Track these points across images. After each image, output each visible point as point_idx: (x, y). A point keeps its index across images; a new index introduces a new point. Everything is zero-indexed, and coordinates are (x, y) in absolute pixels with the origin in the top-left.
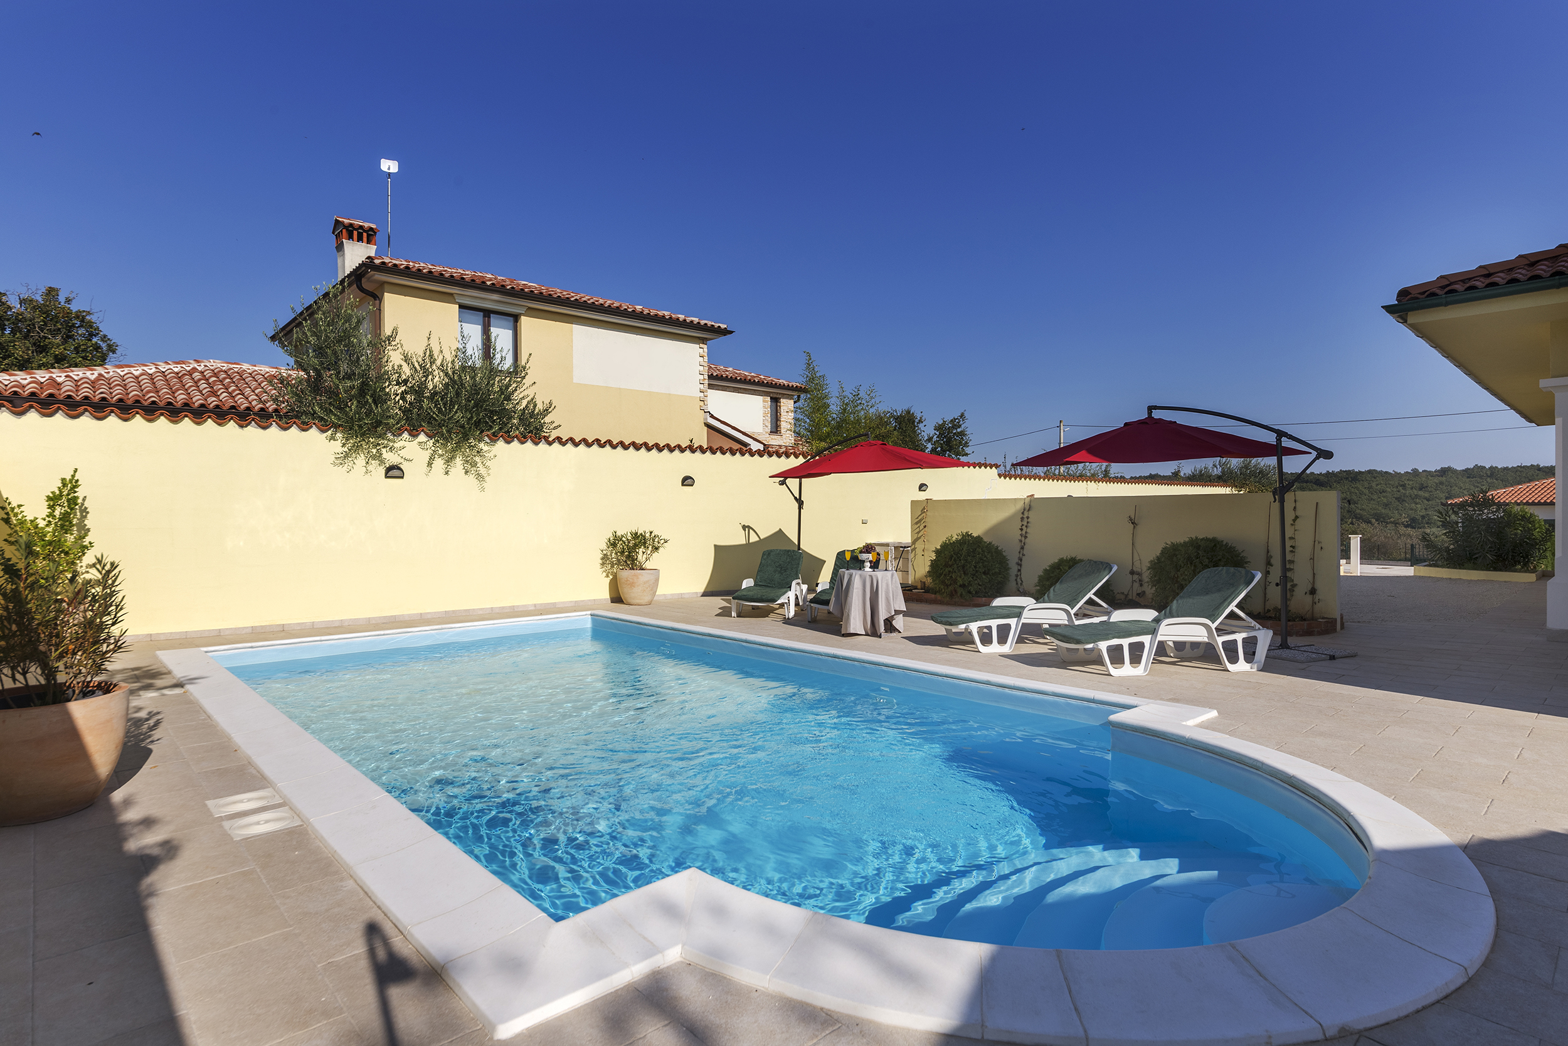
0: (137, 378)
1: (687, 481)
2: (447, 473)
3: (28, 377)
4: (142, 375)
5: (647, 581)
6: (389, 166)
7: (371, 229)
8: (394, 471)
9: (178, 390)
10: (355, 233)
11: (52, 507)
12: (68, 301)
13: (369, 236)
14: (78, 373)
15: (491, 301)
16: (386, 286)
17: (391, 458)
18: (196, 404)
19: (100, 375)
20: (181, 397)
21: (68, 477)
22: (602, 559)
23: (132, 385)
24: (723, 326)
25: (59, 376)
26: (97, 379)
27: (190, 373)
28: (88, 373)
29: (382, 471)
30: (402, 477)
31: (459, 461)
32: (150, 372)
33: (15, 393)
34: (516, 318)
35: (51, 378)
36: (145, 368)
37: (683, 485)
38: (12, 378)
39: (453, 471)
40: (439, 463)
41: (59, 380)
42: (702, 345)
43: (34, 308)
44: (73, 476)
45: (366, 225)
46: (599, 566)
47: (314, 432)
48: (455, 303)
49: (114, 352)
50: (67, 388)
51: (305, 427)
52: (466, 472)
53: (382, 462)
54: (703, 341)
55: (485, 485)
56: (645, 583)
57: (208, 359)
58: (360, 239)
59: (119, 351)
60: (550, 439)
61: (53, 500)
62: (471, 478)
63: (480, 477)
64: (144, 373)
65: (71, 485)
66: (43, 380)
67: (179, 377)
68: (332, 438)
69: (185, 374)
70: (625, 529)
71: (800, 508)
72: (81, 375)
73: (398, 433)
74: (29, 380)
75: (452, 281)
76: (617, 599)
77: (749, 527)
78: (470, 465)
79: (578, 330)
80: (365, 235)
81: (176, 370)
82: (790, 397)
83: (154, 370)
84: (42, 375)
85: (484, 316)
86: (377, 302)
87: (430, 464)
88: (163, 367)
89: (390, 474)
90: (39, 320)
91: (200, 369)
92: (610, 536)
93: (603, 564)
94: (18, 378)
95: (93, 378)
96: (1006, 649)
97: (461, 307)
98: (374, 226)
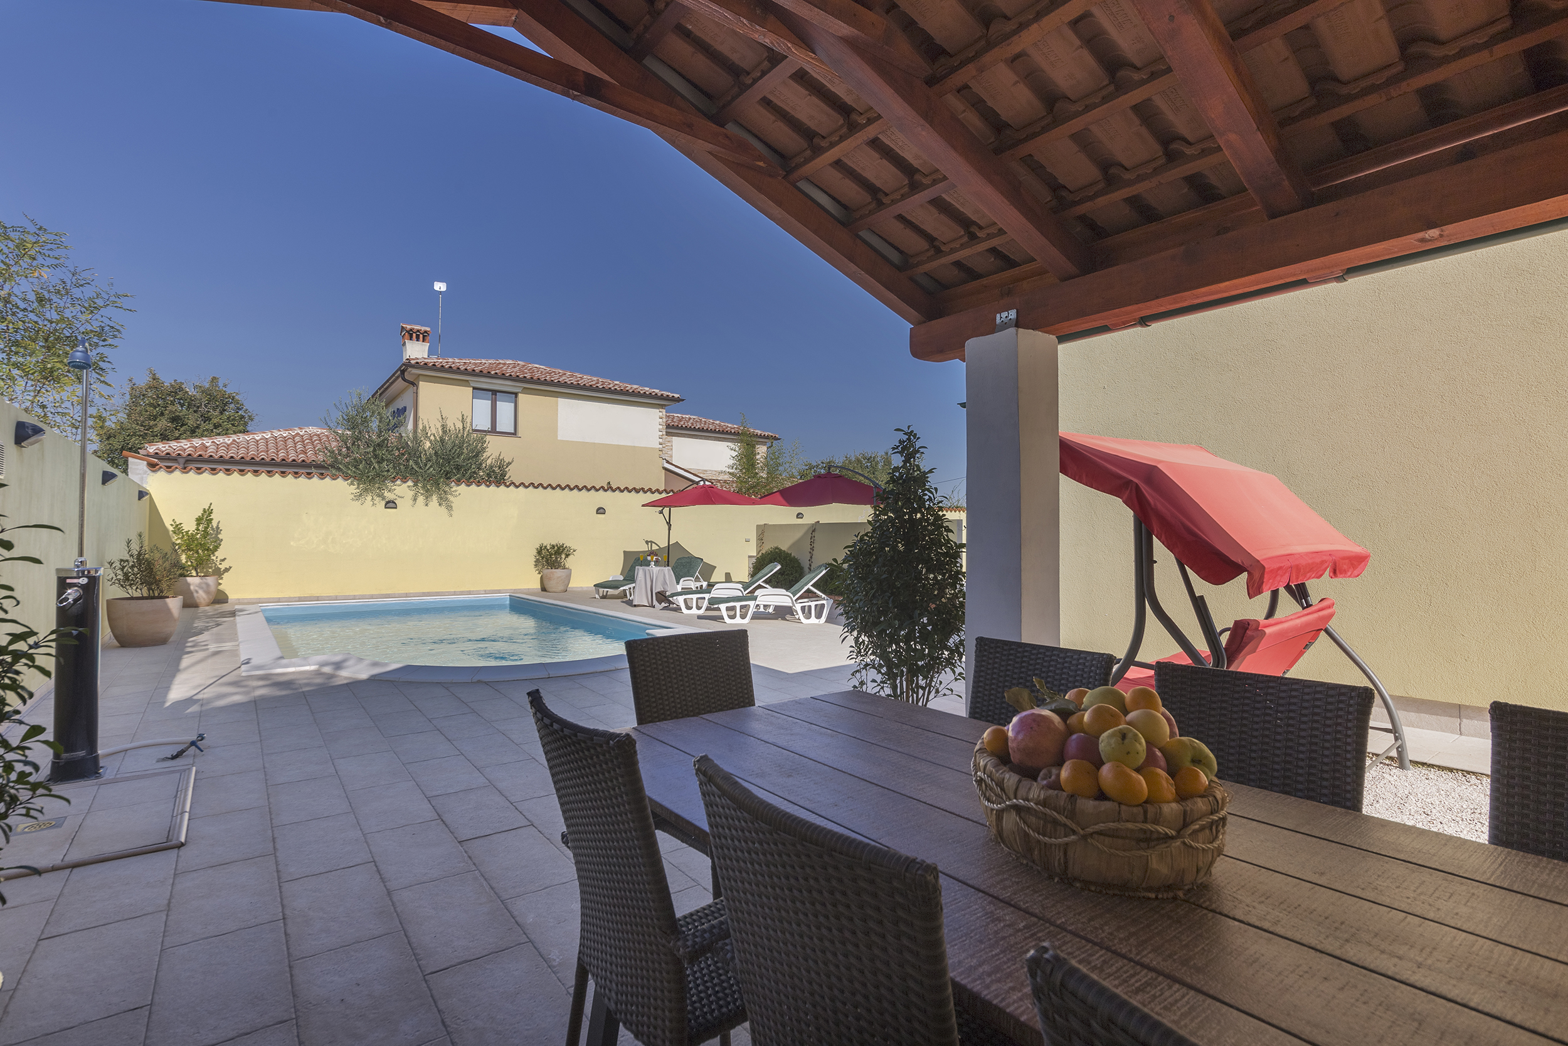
0: (257, 441)
1: (601, 511)
2: (427, 505)
3: (188, 443)
4: (261, 439)
5: (560, 577)
6: (440, 286)
7: (426, 332)
8: (391, 504)
9: (281, 450)
10: (414, 335)
11: (198, 525)
12: (225, 386)
13: (424, 336)
14: (220, 440)
15: (497, 384)
16: (421, 377)
17: (389, 496)
18: (290, 460)
19: (234, 440)
20: (282, 455)
21: (207, 508)
22: (535, 562)
23: (252, 447)
24: (676, 396)
25: (207, 442)
26: (231, 444)
27: (294, 437)
28: (226, 440)
29: (383, 503)
30: (396, 508)
31: (435, 498)
32: (267, 437)
33: (179, 454)
34: (516, 394)
35: (202, 444)
36: (264, 435)
37: (597, 513)
38: (178, 445)
39: (431, 504)
40: (421, 499)
41: (208, 445)
42: (661, 410)
43: (203, 392)
44: (210, 507)
45: (423, 329)
46: (533, 566)
47: (340, 480)
48: (471, 387)
49: (252, 420)
50: (211, 450)
51: (334, 478)
52: (440, 505)
53: (384, 498)
54: (662, 406)
55: (452, 512)
56: (558, 578)
57: (308, 426)
58: (418, 339)
59: (256, 419)
60: (508, 484)
61: (199, 521)
62: (443, 509)
63: (449, 508)
64: (263, 438)
65: (208, 512)
66: (197, 445)
67: (285, 440)
68: (352, 484)
69: (289, 438)
70: (548, 542)
71: (669, 529)
72: (222, 441)
73: (394, 480)
74: (189, 445)
75: (466, 372)
76: (544, 589)
77: (652, 542)
78: (443, 500)
79: (562, 402)
80: (421, 336)
81: (285, 435)
82: (764, 444)
83: (270, 436)
84: (197, 442)
85: (492, 394)
86: (415, 388)
87: (415, 500)
88: (276, 433)
89: (388, 506)
90: (205, 401)
91: (301, 433)
92: (538, 546)
93: (536, 565)
94: (182, 444)
95: (229, 442)
96: (701, 612)
97: (474, 388)
98: (428, 329)
